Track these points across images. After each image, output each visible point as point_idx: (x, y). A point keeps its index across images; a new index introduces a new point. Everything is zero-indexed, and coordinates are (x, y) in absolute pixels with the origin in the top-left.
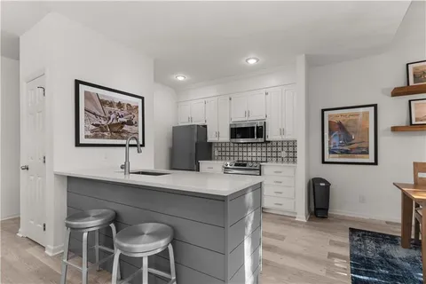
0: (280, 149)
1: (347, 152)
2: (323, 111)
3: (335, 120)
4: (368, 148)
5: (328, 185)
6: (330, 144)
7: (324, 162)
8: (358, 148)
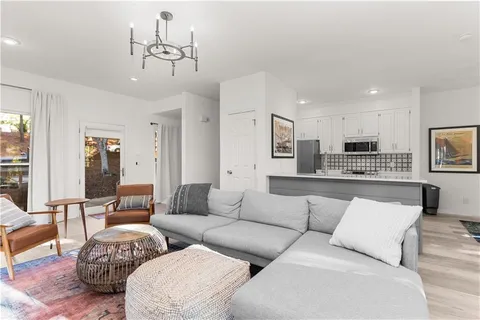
0: (388, 160)
1: (452, 163)
2: (430, 130)
3: (442, 137)
4: (471, 160)
5: (438, 189)
6: (436, 156)
7: (430, 171)
8: (463, 160)
